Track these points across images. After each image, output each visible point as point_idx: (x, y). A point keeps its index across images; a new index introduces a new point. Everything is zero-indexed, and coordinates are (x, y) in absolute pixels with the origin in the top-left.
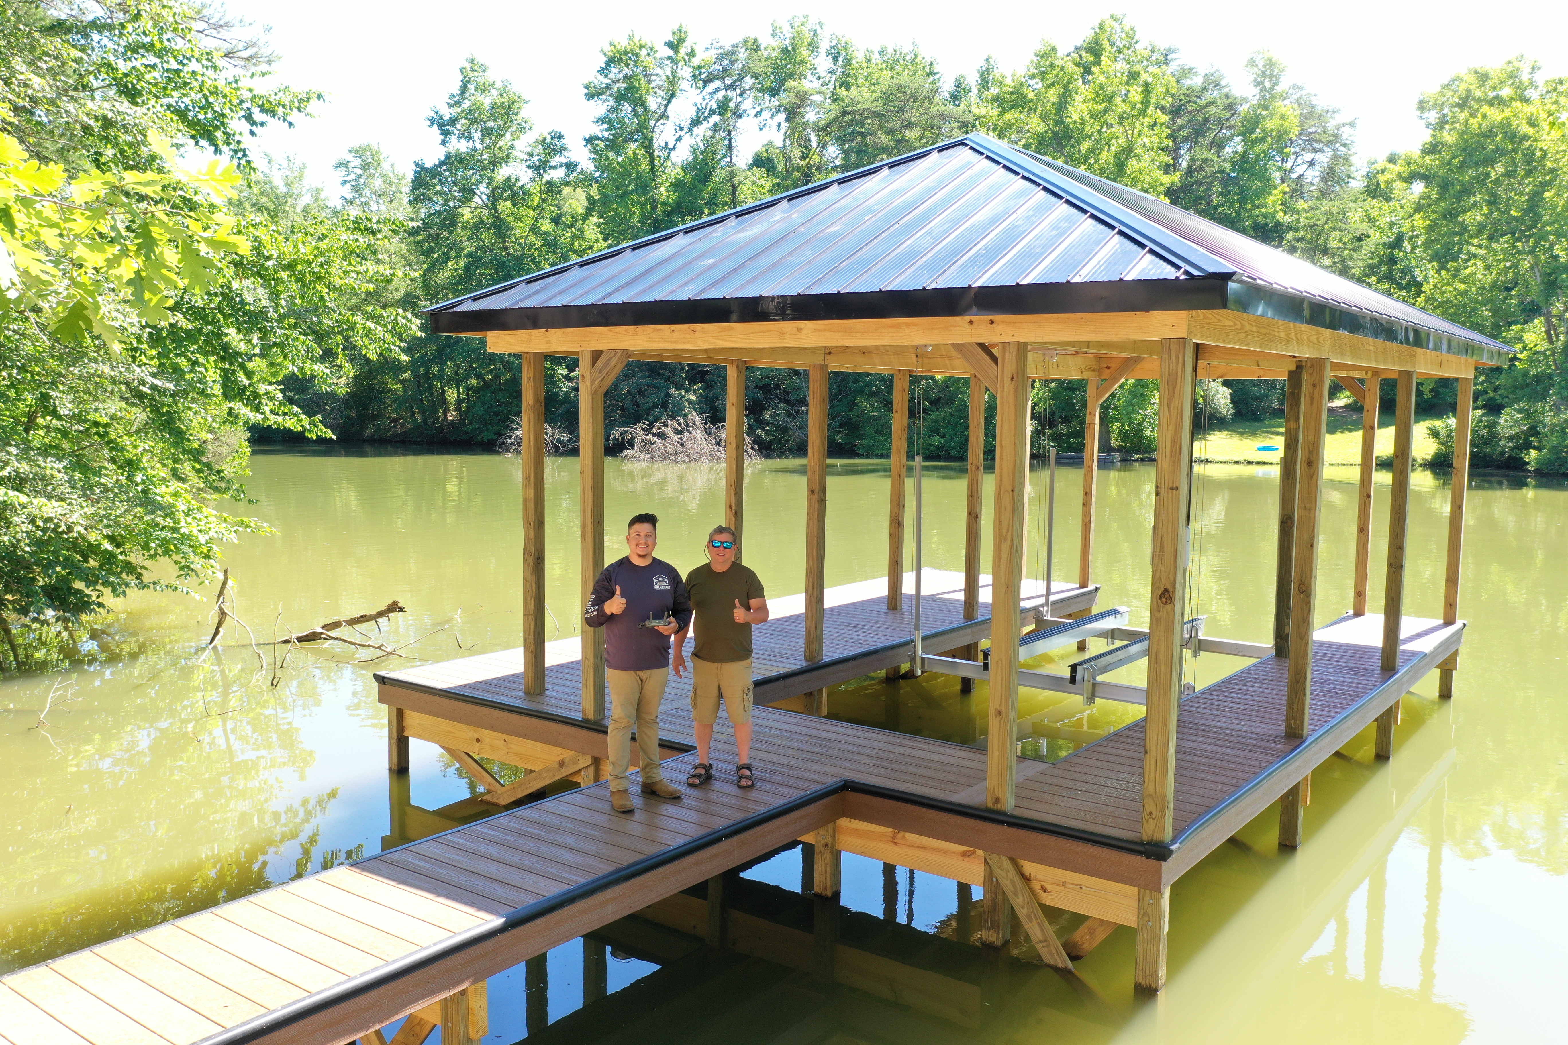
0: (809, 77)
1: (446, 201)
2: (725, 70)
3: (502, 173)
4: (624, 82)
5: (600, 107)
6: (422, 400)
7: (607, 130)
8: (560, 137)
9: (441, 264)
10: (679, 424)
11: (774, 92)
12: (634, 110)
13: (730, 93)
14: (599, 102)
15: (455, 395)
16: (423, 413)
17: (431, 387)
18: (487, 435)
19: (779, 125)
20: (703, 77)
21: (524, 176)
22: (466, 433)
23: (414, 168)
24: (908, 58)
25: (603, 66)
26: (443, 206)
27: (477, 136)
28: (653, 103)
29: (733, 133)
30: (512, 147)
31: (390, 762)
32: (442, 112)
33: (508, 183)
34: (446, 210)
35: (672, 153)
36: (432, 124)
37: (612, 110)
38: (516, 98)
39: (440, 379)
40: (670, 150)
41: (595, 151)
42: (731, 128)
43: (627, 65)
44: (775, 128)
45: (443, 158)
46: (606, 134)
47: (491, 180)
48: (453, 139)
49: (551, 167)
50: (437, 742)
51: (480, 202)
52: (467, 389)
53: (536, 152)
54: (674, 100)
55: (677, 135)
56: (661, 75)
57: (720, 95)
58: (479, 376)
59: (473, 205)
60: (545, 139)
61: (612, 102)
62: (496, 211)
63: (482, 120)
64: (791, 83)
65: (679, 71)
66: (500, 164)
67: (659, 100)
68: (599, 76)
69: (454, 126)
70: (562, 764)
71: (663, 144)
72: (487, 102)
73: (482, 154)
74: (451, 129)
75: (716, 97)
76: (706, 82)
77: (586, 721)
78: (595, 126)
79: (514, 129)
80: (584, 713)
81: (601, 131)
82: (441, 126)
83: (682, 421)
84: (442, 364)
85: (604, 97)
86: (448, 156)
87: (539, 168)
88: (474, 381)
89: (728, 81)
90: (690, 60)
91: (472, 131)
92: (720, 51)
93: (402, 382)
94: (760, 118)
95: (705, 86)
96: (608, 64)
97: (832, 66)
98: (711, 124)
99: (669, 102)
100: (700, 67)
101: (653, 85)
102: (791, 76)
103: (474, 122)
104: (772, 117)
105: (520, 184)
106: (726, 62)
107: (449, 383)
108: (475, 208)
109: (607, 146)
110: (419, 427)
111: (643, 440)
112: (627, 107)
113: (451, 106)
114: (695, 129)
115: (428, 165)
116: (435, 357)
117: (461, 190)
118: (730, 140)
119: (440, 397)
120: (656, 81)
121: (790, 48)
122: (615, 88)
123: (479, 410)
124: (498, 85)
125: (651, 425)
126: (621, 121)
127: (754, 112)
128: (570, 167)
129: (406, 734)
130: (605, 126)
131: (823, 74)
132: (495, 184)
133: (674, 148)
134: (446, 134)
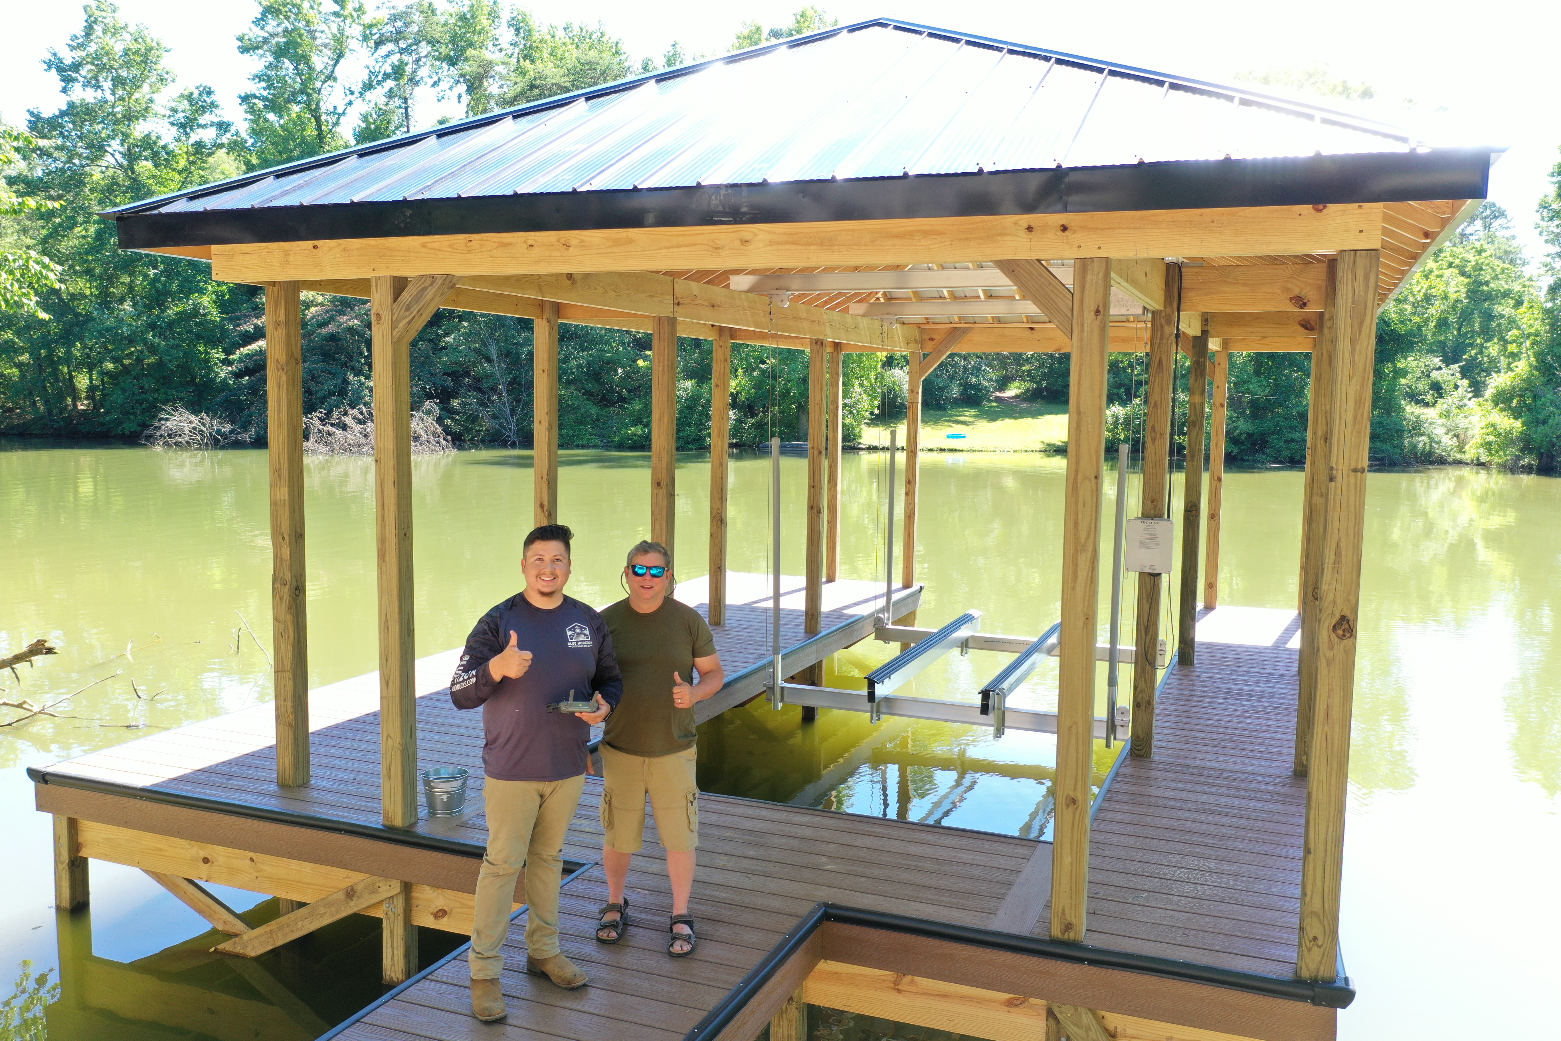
0: (490, 47)
1: (70, 159)
2: (399, 32)
3: (139, 129)
4: (284, 36)
5: (258, 63)
6: (45, 387)
7: (265, 89)
8: (209, 93)
9: (65, 230)
10: (361, 413)
11: (452, 62)
12: (296, 68)
13: (405, 57)
14: (255, 57)
15: (88, 381)
16: (47, 402)
17: (55, 372)
18: (129, 426)
19: (460, 96)
20: (375, 37)
21: (167, 135)
22: (101, 424)
23: (29, 117)
24: (594, 37)
25: (259, 16)
26: (66, 163)
27: (107, 85)
28: (319, 62)
29: (409, 101)
30: (151, 101)
31: (58, 896)
32: (61, 55)
33: (147, 143)
34: (69, 168)
35: (342, 118)
36: (50, 67)
37: (270, 66)
38: (154, 44)
39: (67, 361)
40: (340, 115)
41: (252, 110)
42: (408, 96)
43: (287, 18)
44: (456, 100)
45: (64, 108)
46: (265, 93)
47: (126, 136)
48: (77, 86)
49: (199, 126)
50: (137, 864)
51: (113, 161)
52: (103, 374)
53: (181, 107)
54: (342, 61)
55: (347, 100)
56: (325, 32)
57: (395, 58)
58: (115, 360)
59: (104, 164)
60: (191, 94)
61: (271, 59)
62: (133, 172)
63: (112, 67)
64: (470, 52)
65: (347, 28)
66: (137, 119)
67: (326, 59)
68: (253, 26)
69: (77, 72)
70: (350, 893)
71: (331, 109)
72: (118, 47)
73: (113, 107)
74: (74, 75)
75: (389, 61)
76: (378, 44)
77: (391, 829)
78: (251, 83)
79: (153, 79)
80: (387, 816)
81: (259, 89)
82: (61, 70)
83: (364, 410)
84: (70, 345)
85: (260, 52)
86: (71, 105)
87: (186, 126)
88: (110, 366)
89: (403, 44)
90: (358, 17)
91: (101, 79)
92: (392, 11)
93: (19, 366)
94: (437, 89)
95: (376, 48)
96: (263, 14)
97: (515, 38)
98: (386, 89)
99: (337, 62)
100: (371, 26)
101: (318, 42)
102: (471, 45)
103: (102, 68)
104: (451, 88)
105: (161, 143)
106: (399, 24)
107: (79, 367)
108: (107, 168)
109: (265, 106)
110: (42, 417)
111: (320, 431)
112: (288, 65)
113: (73, 48)
114: (368, 94)
115: (46, 114)
116: (61, 338)
117: (90, 146)
118: (406, 108)
119: (67, 383)
120: (321, 39)
121: (468, 16)
122: (274, 41)
123: (117, 398)
124: (132, 28)
125: (329, 413)
126: (282, 80)
127: (431, 81)
128: (223, 127)
129: (83, 853)
130: (264, 84)
131: (505, 45)
132: (131, 141)
133: (344, 113)
134: (68, 80)
